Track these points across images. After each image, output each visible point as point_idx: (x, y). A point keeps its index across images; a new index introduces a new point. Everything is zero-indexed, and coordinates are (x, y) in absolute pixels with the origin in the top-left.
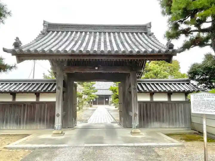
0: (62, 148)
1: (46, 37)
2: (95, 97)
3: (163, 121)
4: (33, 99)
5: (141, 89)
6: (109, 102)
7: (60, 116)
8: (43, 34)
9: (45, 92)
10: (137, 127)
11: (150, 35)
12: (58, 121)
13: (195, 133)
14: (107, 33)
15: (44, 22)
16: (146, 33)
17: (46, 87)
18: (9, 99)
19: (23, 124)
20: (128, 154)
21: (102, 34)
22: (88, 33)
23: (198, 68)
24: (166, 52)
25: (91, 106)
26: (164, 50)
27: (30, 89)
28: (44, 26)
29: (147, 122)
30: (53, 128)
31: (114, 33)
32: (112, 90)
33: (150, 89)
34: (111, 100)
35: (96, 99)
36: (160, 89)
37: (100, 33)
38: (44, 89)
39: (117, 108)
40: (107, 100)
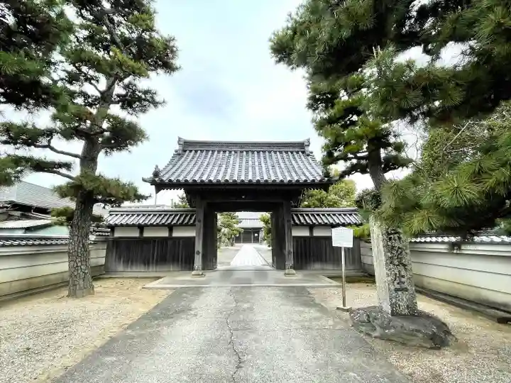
0: (207, 287)
1: (183, 159)
2: (238, 231)
3: (326, 261)
4: (165, 234)
5: (297, 222)
6: (260, 238)
7: (201, 255)
8: (179, 155)
9: (181, 225)
10: (291, 268)
11: (308, 155)
12: (198, 261)
13: (364, 276)
14: (256, 153)
15: (180, 139)
16: (303, 152)
17: (182, 218)
18: (136, 234)
19: (153, 263)
20: (278, 292)
21: (250, 153)
22: (233, 153)
23: (367, 195)
24: (320, 181)
25: (232, 245)
26: (319, 178)
27: (163, 221)
28: (179, 144)
29: (306, 263)
30: (193, 269)
31: (264, 152)
32: (264, 221)
33: (309, 221)
34: (262, 234)
35: (240, 233)
36: (320, 221)
37: (247, 152)
38: (180, 221)
39: (270, 248)
40: (256, 235)
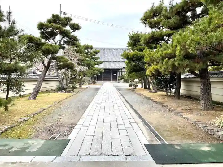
2: (99, 71)
6: (118, 77)
25: (94, 83)
34: (120, 74)
